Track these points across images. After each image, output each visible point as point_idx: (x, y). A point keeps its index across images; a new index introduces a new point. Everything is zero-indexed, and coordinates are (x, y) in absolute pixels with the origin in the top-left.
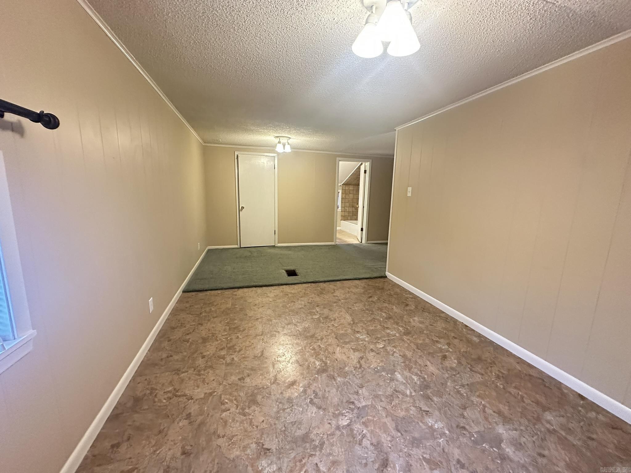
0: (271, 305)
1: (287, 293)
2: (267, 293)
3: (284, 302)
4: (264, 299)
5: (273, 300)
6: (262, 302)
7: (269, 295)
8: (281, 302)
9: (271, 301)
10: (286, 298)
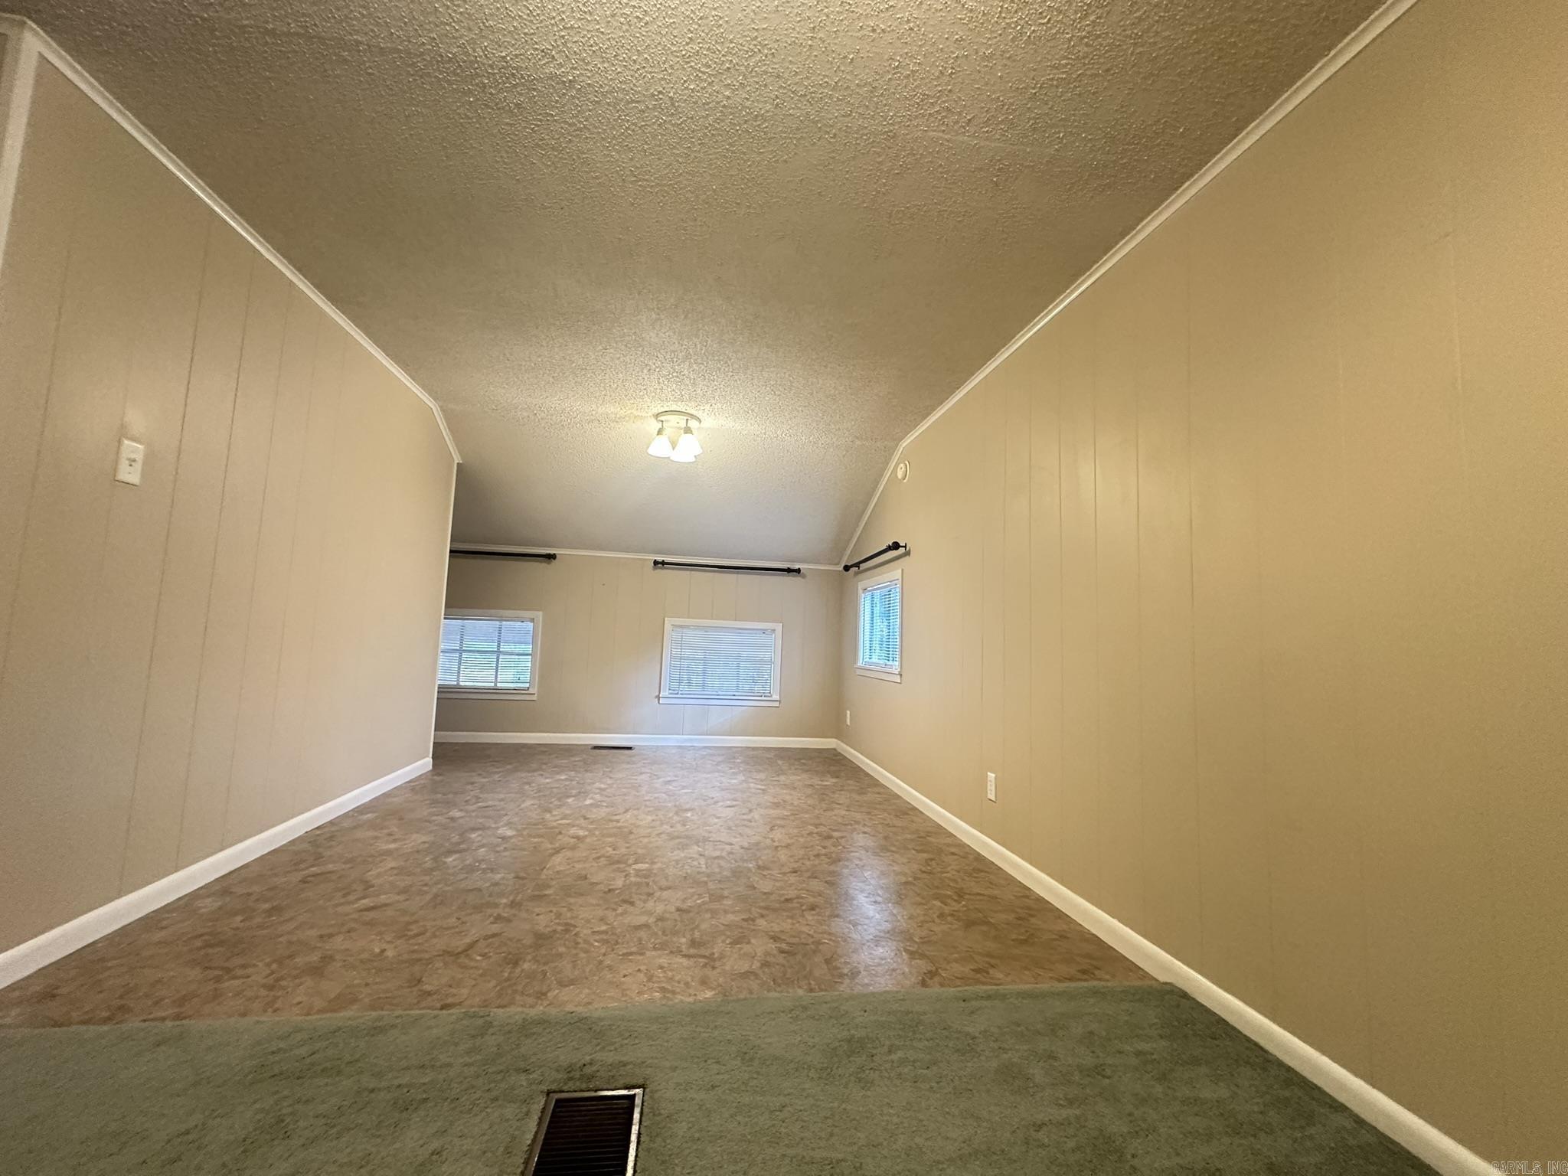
0: (762, 904)
1: (692, 951)
2: (781, 959)
3: (714, 913)
4: (787, 925)
5: (753, 920)
6: (792, 918)
7: (772, 946)
8: (726, 912)
9: (762, 916)
10: (703, 926)
